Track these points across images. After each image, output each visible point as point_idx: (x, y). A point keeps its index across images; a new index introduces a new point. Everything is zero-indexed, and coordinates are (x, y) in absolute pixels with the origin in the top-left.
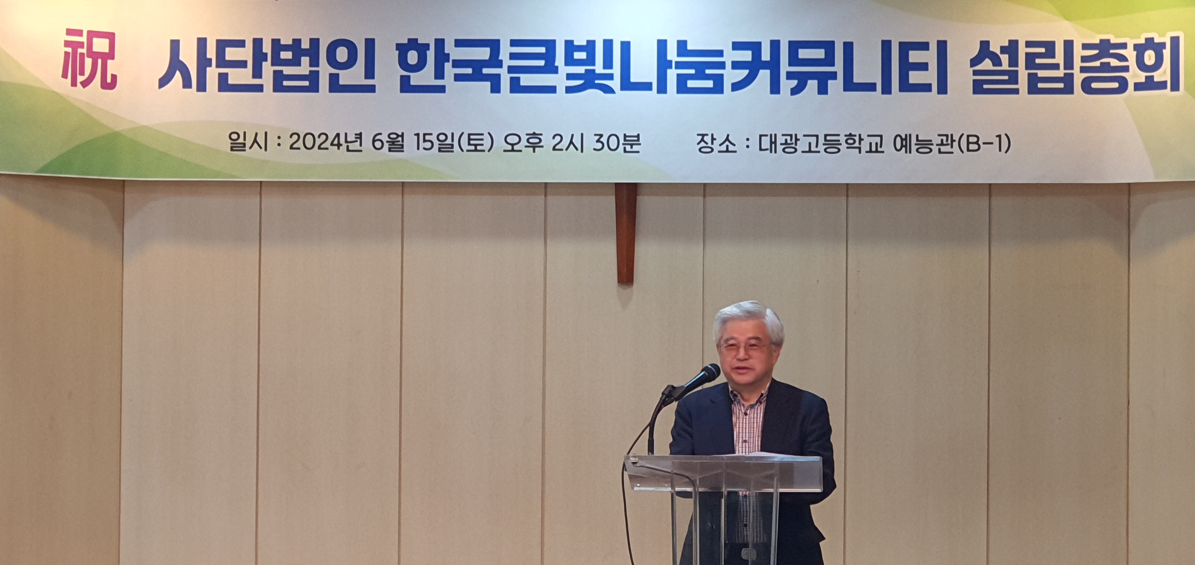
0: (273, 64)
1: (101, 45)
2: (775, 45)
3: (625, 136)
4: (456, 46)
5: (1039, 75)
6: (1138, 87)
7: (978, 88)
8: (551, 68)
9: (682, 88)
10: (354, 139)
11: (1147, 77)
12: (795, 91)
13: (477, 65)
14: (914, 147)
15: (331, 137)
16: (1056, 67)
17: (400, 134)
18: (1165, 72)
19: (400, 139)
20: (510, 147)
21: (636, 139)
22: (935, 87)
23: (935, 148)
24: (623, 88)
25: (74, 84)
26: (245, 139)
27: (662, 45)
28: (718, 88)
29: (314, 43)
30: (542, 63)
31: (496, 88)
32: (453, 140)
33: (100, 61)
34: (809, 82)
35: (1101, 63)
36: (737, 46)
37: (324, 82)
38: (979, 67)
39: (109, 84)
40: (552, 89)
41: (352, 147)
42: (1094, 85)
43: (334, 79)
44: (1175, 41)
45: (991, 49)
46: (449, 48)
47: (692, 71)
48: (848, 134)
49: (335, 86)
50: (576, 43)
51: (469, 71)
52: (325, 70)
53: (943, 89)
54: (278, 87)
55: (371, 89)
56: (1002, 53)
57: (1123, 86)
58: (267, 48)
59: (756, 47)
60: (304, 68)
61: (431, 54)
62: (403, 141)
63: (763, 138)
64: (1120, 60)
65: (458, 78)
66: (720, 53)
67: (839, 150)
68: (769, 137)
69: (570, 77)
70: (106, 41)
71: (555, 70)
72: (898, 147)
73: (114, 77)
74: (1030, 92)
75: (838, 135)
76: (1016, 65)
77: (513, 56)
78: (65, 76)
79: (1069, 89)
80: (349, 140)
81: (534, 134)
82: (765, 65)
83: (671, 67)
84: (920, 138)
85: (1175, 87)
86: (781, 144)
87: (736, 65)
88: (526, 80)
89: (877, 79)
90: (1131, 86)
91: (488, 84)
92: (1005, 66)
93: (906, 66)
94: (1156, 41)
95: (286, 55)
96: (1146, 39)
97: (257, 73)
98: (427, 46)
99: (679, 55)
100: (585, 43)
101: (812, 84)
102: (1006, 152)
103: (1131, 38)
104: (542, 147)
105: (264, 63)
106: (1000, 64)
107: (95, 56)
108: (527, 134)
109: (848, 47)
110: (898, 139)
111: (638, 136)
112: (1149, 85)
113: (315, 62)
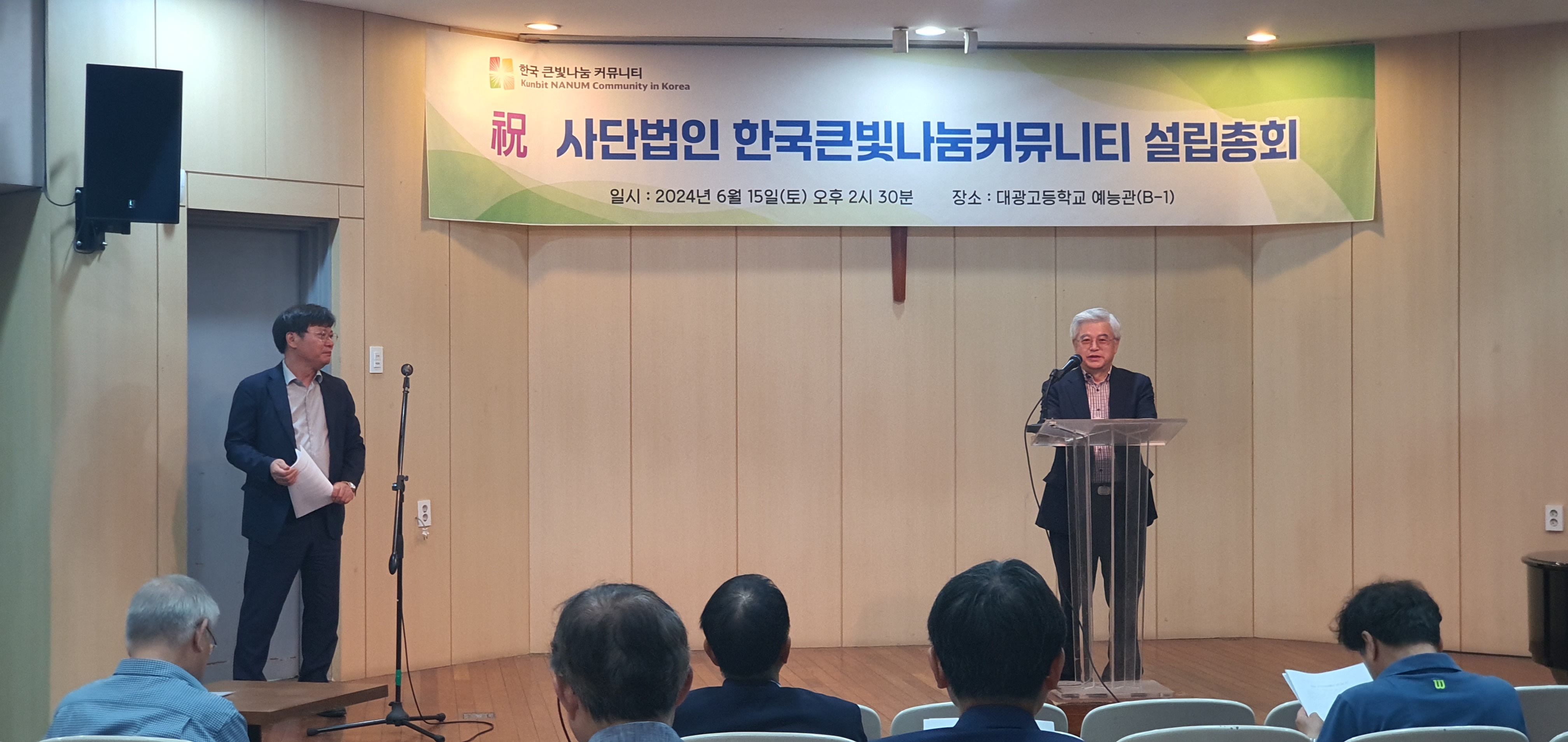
0: (642, 139)
1: (516, 124)
2: (1007, 126)
3: (902, 192)
4: (778, 125)
5: (1193, 148)
6: (1264, 156)
7: (1151, 157)
8: (847, 142)
9: (942, 157)
10: (704, 195)
11: (1270, 149)
12: (1022, 159)
13: (793, 140)
14: (1107, 200)
15: (687, 194)
16: (1205, 142)
17: (738, 190)
18: (1285, 145)
19: (738, 194)
20: (818, 201)
21: (909, 194)
22: (1121, 157)
23: (1121, 201)
24: (899, 158)
25: (499, 153)
26: (622, 195)
27: (927, 125)
28: (967, 157)
29: (673, 122)
30: (840, 138)
31: (807, 157)
32: (776, 195)
33: (516, 136)
34: (1032, 153)
35: (1236, 139)
36: (980, 126)
37: (681, 152)
38: (1150, 142)
39: (522, 154)
40: (848, 158)
41: (702, 200)
42: (1231, 155)
43: (688, 149)
44: (1293, 123)
45: (1160, 129)
46: (773, 127)
47: (949, 145)
48: (1060, 190)
49: (689, 155)
50: (865, 124)
51: (788, 144)
52: (681, 143)
53: (1126, 158)
54: (647, 156)
55: (716, 157)
56: (1167, 132)
57: (1252, 155)
58: (638, 127)
59: (993, 127)
60: (666, 141)
61: (759, 132)
62: (740, 196)
63: (1000, 193)
64: (1250, 137)
65: (780, 149)
66: (968, 132)
67: (1054, 202)
68: (1004, 193)
69: (861, 148)
70: (520, 121)
71: (850, 144)
72: (1096, 200)
73: (525, 148)
74: (1187, 160)
75: (1053, 191)
76: (1178, 141)
77: (820, 133)
78: (493, 147)
79: (1214, 158)
80: (700, 195)
81: (836, 190)
82: (1001, 141)
83: (933, 142)
84: (1111, 194)
85: (1293, 155)
86: (1013, 198)
87: (980, 140)
88: (829, 151)
89: (1080, 151)
90: (1258, 156)
91: (802, 153)
92: (1170, 141)
93: (1100, 142)
94: (1278, 123)
95: (652, 132)
96: (1270, 122)
97: (631, 145)
98: (756, 126)
99: (939, 133)
100: (871, 124)
101: (1034, 154)
102: (1171, 203)
103: (1259, 121)
104: (842, 200)
105: (636, 138)
106: (1167, 140)
107: (513, 132)
108: (831, 191)
109: (1059, 127)
110: (1096, 194)
111: (911, 192)
112: (1273, 154)
113: (673, 137)
